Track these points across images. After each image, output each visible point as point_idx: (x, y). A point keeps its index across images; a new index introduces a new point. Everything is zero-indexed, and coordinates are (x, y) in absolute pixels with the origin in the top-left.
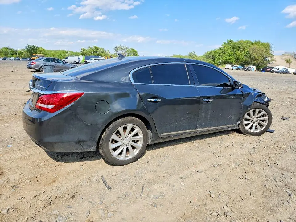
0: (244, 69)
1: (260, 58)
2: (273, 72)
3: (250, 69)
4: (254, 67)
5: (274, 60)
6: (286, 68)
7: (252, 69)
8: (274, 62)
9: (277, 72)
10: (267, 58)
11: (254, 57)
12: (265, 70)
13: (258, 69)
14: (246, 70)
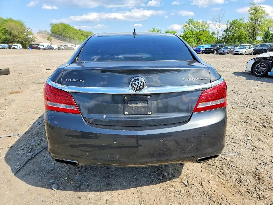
0: (10, 47)
1: (21, 35)
2: (40, 49)
3: (16, 47)
4: (20, 45)
5: (35, 38)
6: (49, 44)
7: (18, 47)
8: (35, 39)
9: (45, 49)
10: (28, 36)
11: (16, 35)
12: (31, 47)
13: (24, 47)
14: (13, 49)
